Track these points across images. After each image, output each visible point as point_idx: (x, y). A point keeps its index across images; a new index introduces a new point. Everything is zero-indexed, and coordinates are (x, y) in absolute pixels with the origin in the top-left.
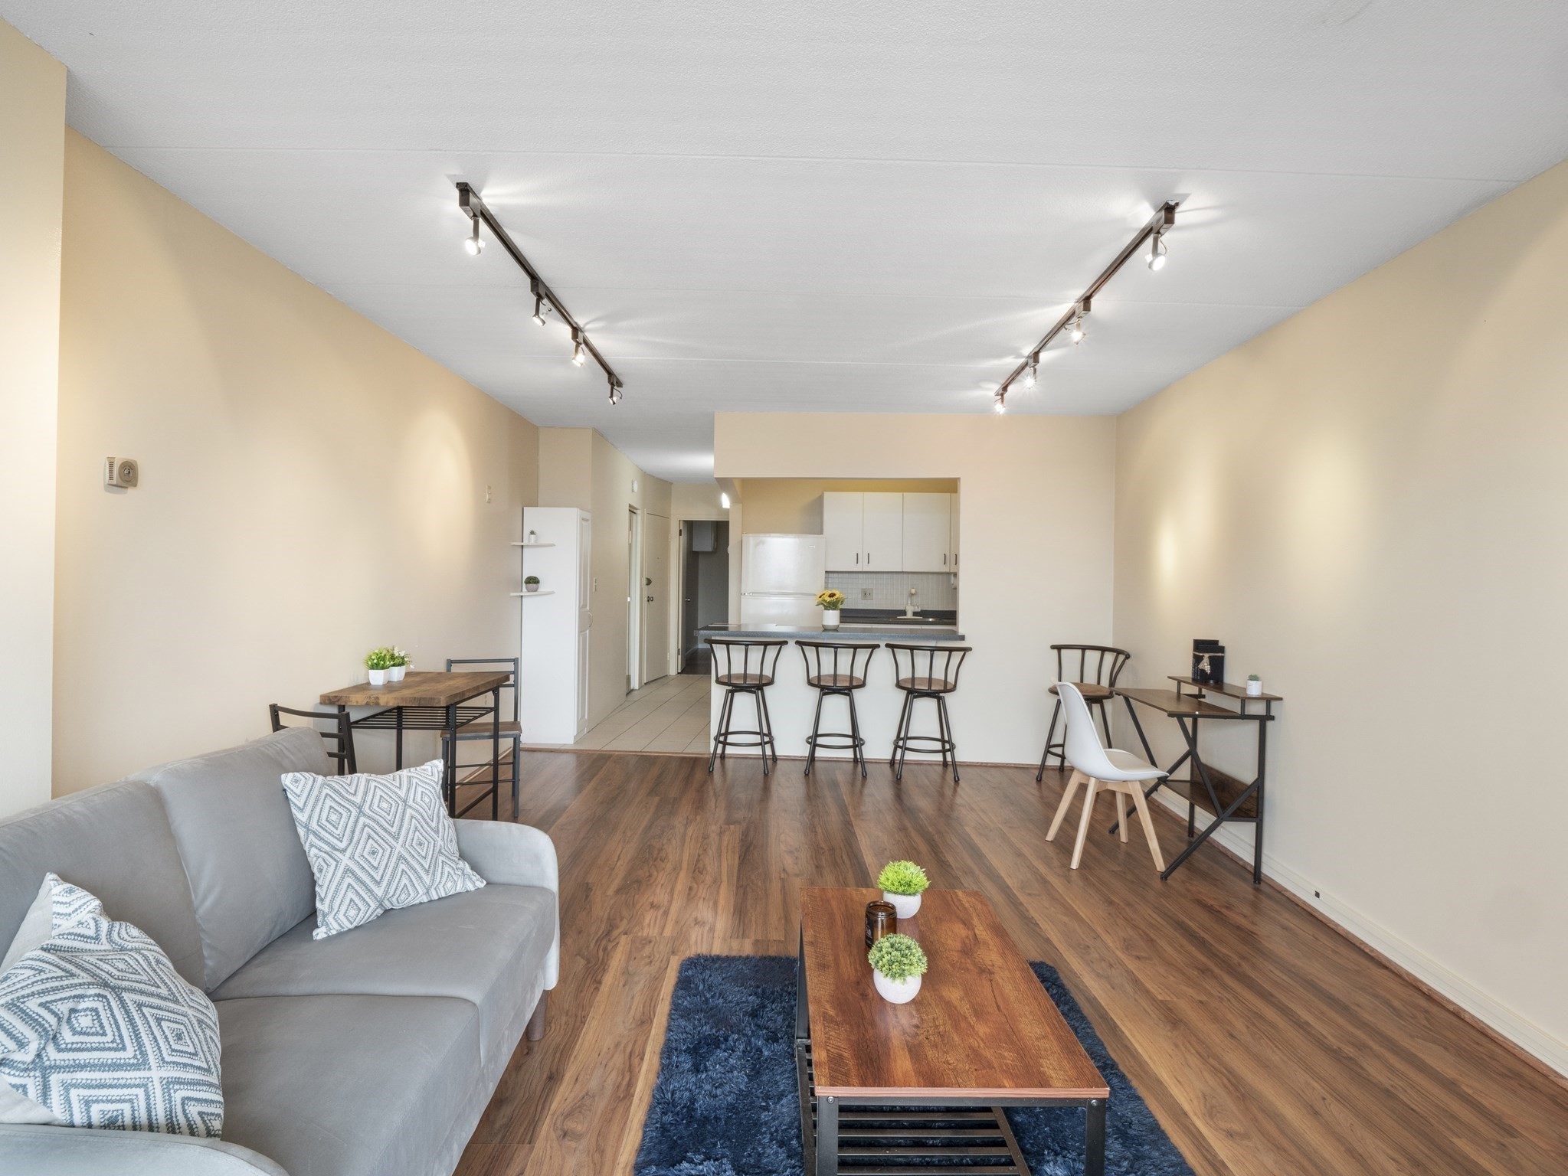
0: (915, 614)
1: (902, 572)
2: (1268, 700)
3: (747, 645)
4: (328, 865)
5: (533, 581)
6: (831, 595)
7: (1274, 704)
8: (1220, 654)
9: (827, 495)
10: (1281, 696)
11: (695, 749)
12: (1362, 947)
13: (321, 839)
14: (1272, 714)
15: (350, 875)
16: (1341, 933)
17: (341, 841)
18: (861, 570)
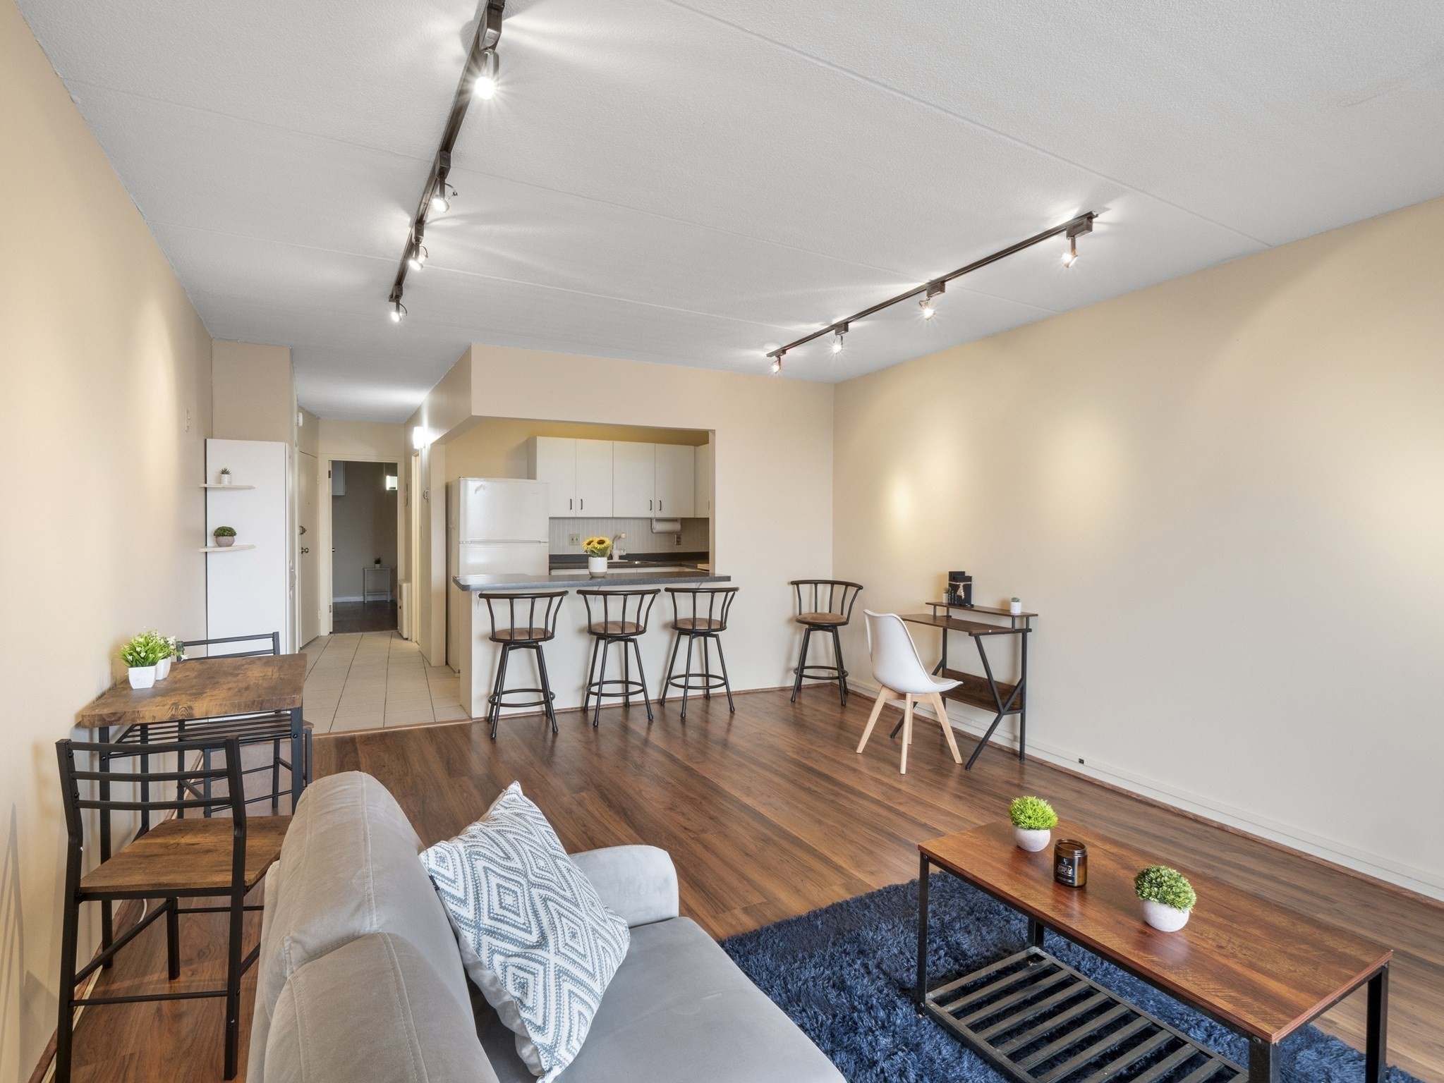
0: (621, 557)
1: (613, 518)
2: (1027, 617)
3: (533, 598)
4: (533, 974)
5: (225, 533)
6: (601, 542)
7: (1031, 619)
8: (969, 583)
9: (541, 441)
10: (1036, 613)
11: (446, 715)
12: (1129, 795)
13: (504, 938)
14: (1030, 628)
15: (565, 977)
16: (1108, 787)
17: (530, 933)
18: (574, 516)
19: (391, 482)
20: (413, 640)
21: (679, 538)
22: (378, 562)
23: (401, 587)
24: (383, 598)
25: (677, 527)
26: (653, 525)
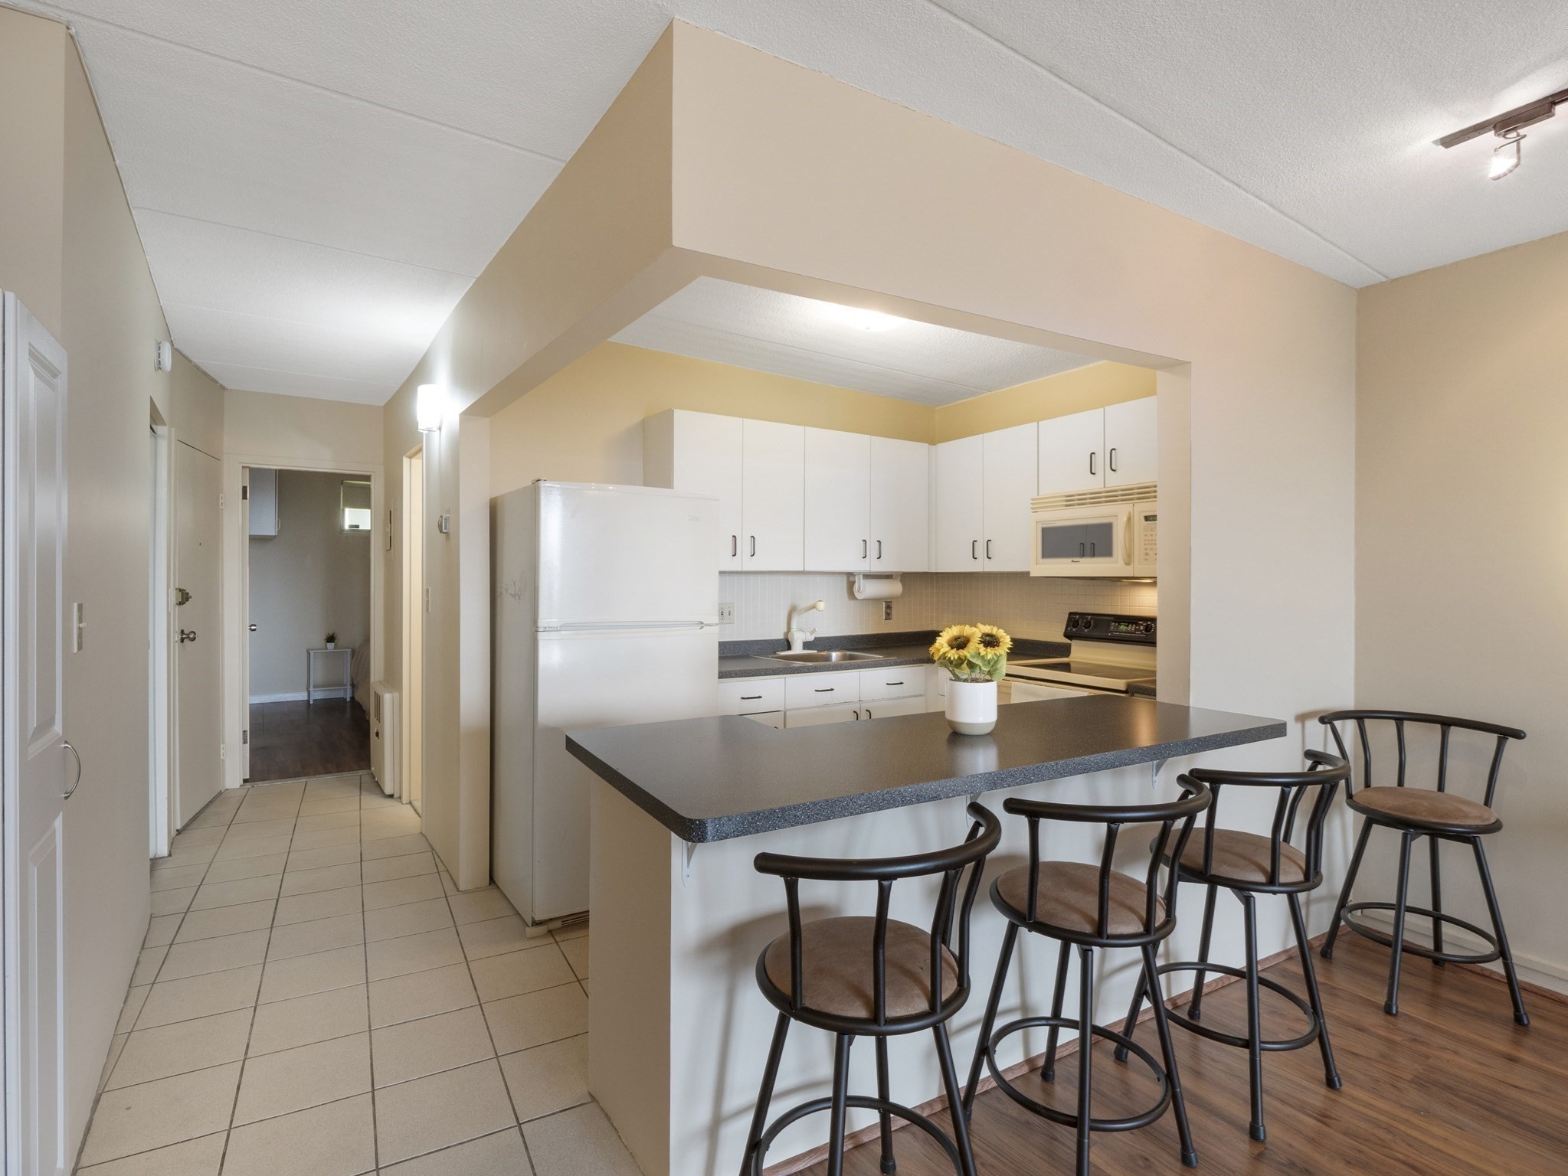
0: (807, 645)
18: (740, 569)
19: (355, 518)
20: (405, 799)
21: (888, 607)
22: (331, 639)
23: (378, 699)
24: (340, 694)
25: (894, 588)
26: (856, 585)
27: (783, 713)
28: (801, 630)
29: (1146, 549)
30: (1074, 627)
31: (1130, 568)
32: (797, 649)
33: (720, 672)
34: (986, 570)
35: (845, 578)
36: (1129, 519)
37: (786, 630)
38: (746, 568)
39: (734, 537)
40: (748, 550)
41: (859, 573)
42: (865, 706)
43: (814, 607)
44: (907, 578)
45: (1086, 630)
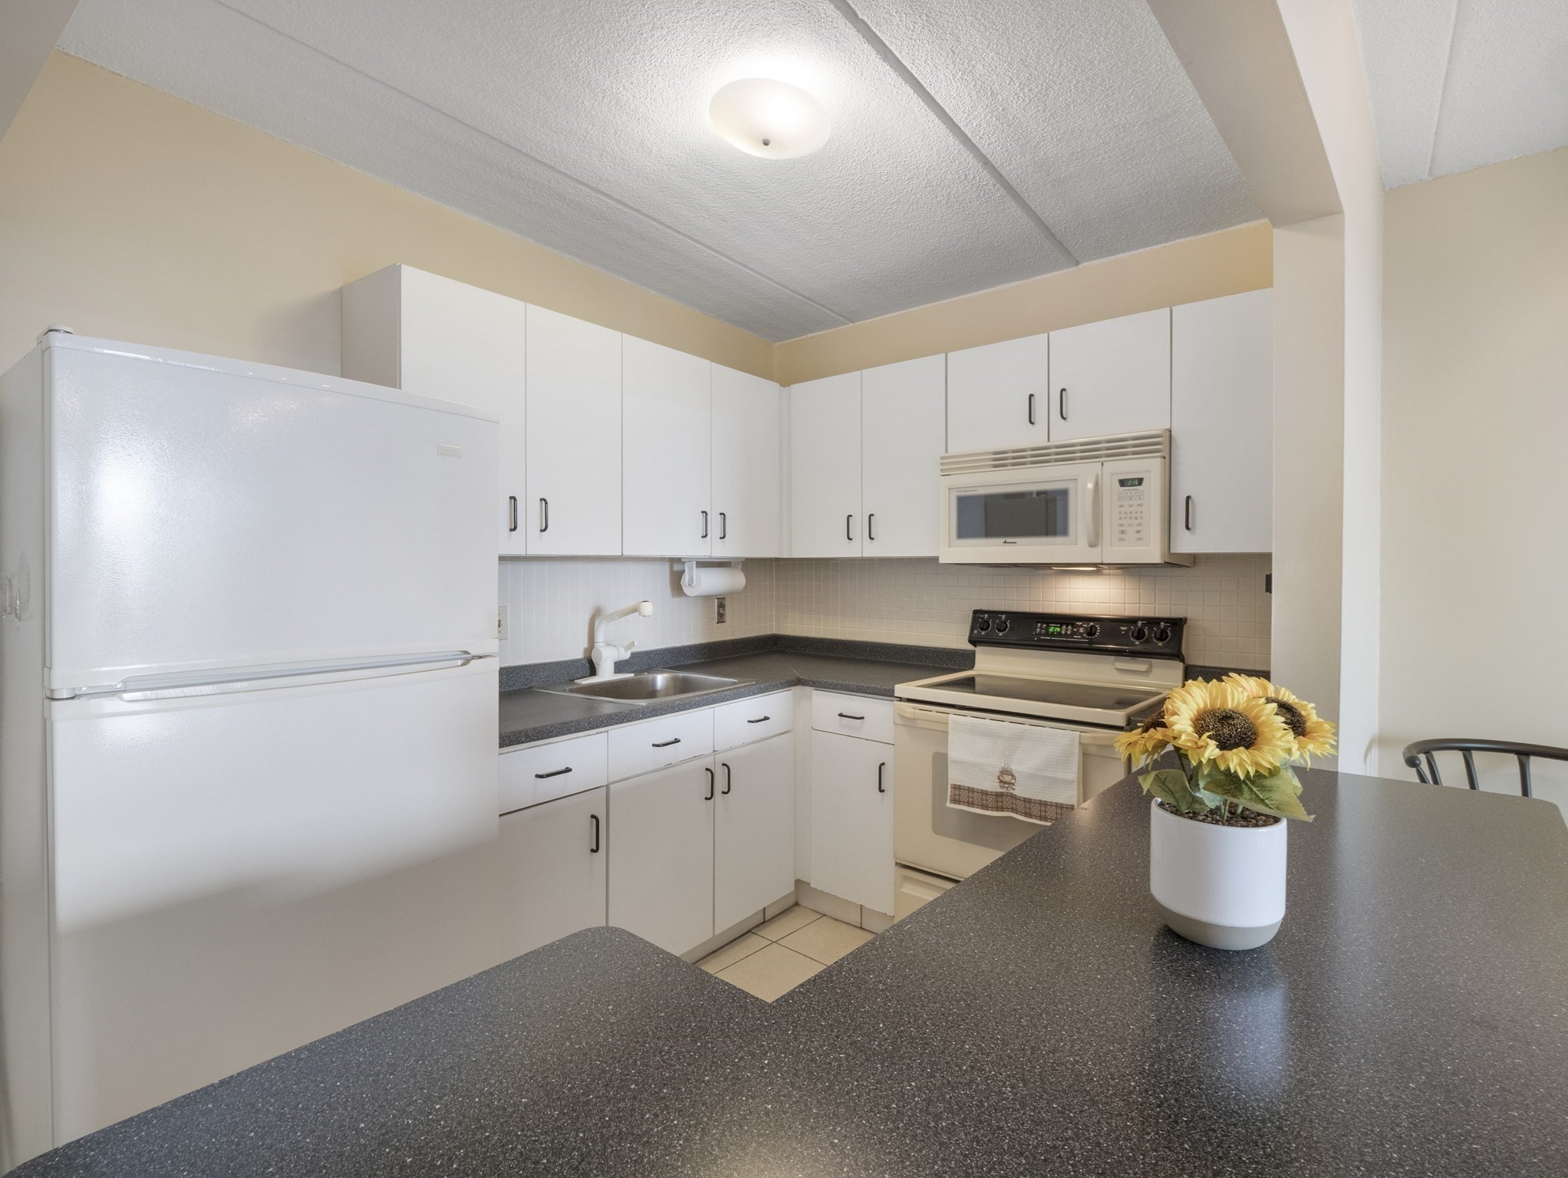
18: (522, 553)
26: (686, 577)
27: (605, 788)
28: (608, 645)
29: (1121, 525)
30: (982, 629)
31: (1097, 550)
32: (606, 674)
33: (501, 737)
34: (866, 555)
35: (667, 567)
36: (1097, 486)
37: (586, 645)
38: (533, 551)
39: (513, 498)
40: (535, 523)
41: (690, 560)
42: (721, 758)
43: (635, 610)
44: (750, 565)
45: (1001, 634)
